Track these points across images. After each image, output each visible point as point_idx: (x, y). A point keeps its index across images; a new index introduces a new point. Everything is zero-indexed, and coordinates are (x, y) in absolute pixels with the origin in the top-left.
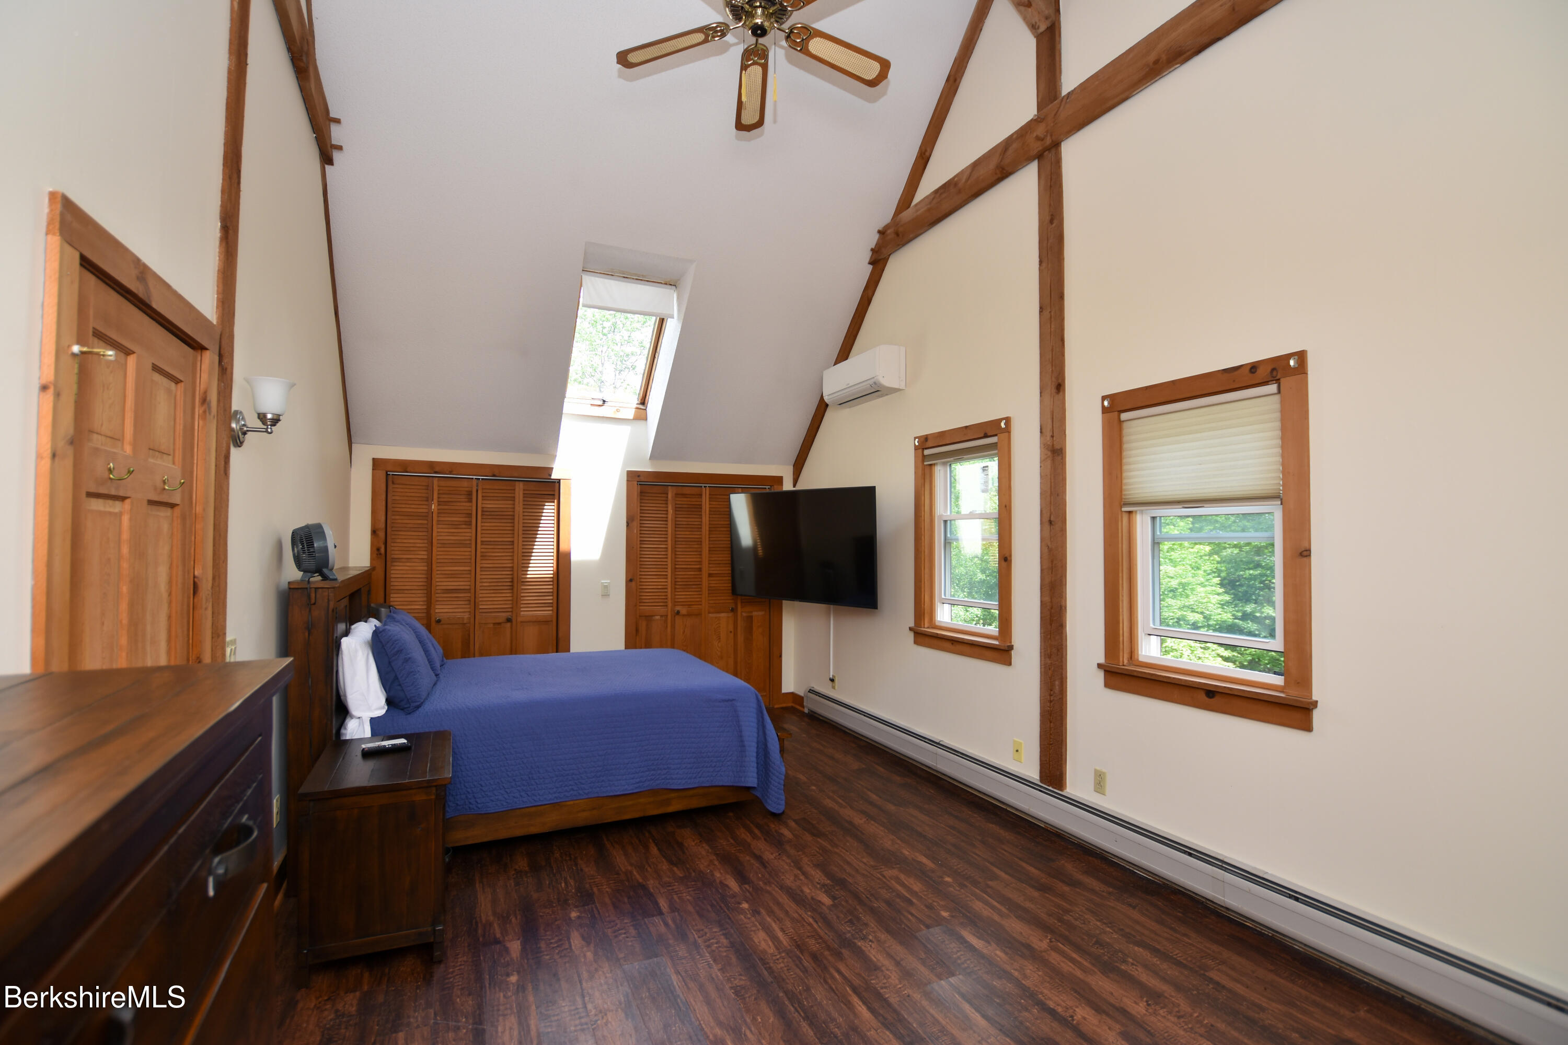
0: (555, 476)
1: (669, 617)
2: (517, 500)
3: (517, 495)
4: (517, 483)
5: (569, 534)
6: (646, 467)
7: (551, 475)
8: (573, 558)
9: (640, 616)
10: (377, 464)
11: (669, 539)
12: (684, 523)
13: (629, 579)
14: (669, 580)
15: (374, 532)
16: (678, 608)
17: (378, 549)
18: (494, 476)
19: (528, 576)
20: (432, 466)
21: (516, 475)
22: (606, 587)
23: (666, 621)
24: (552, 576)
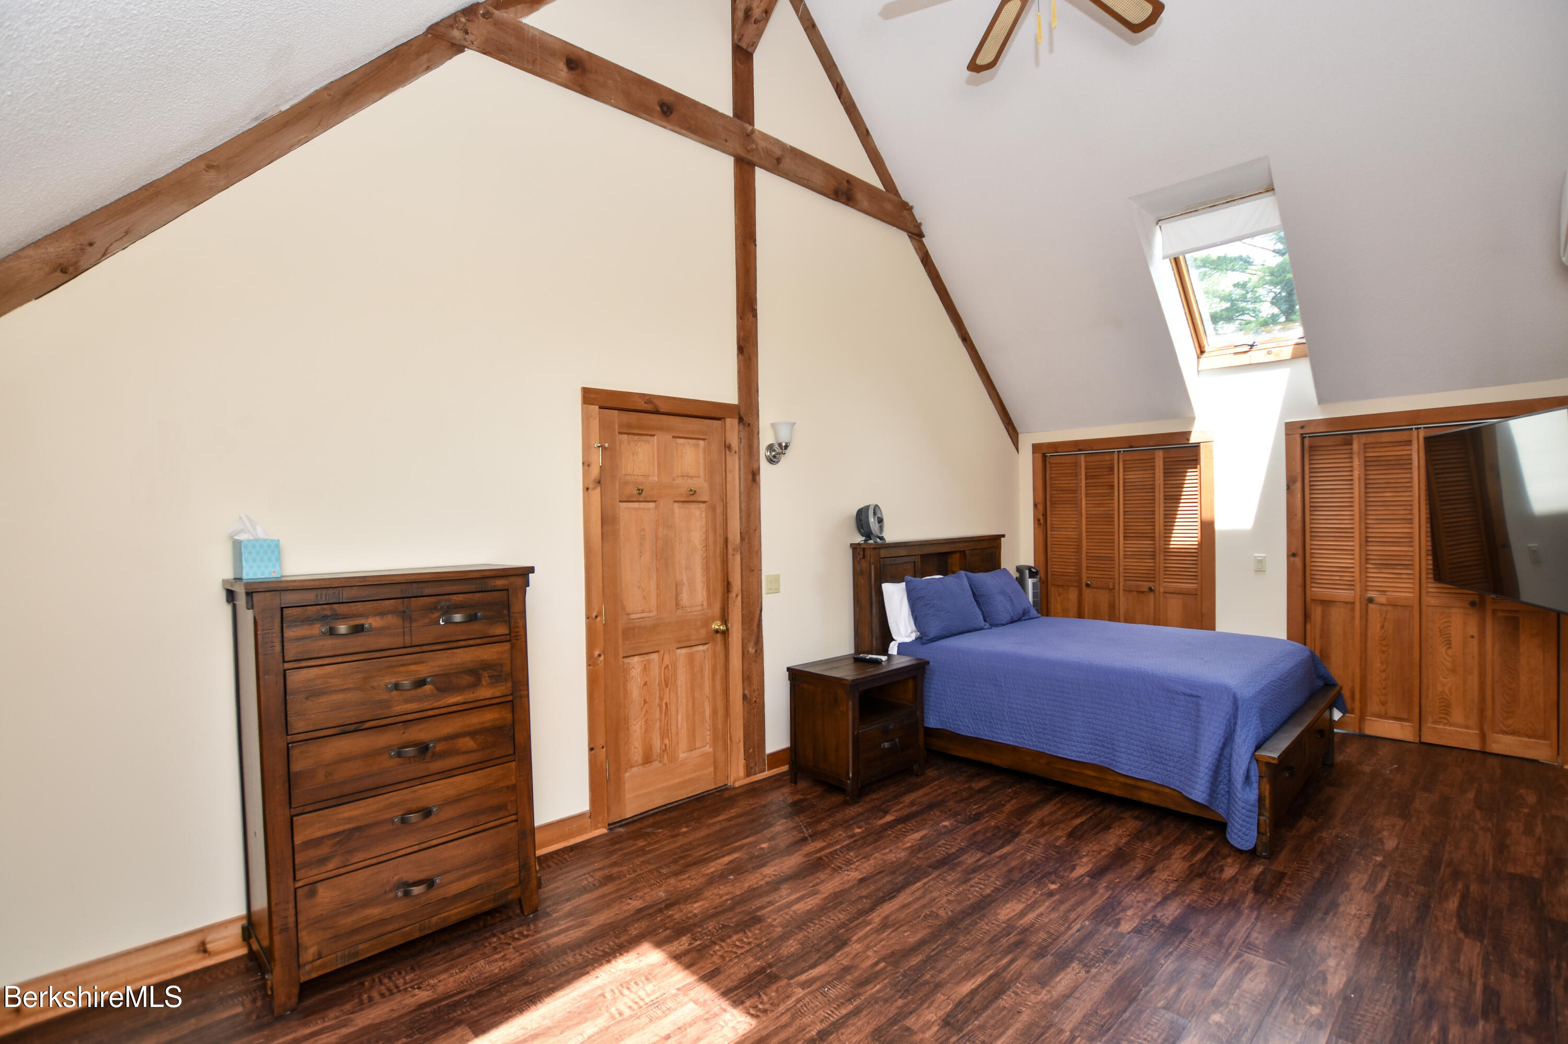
0: (1193, 439)
1: (1357, 605)
2: (1157, 469)
3: (1157, 464)
4: (1157, 452)
5: (1212, 501)
6: (1313, 412)
7: (1188, 440)
8: (1218, 527)
9: (1312, 600)
10: (1036, 448)
11: (1356, 504)
12: (1383, 481)
13: (1290, 553)
14: (1357, 556)
15: (1035, 505)
16: (1371, 594)
17: (1039, 520)
18: (1131, 447)
19: (1171, 546)
20: (1078, 446)
21: (1151, 443)
22: (1260, 562)
23: (1353, 610)
24: (1196, 547)
